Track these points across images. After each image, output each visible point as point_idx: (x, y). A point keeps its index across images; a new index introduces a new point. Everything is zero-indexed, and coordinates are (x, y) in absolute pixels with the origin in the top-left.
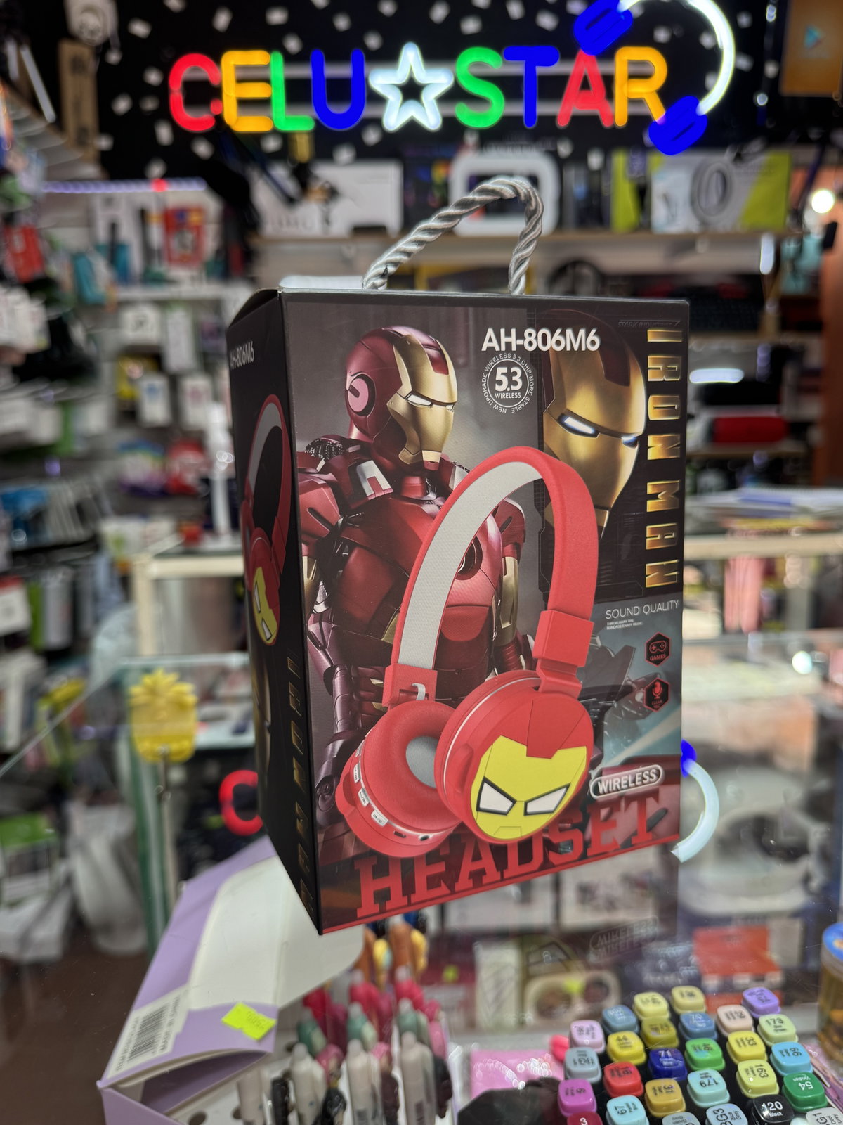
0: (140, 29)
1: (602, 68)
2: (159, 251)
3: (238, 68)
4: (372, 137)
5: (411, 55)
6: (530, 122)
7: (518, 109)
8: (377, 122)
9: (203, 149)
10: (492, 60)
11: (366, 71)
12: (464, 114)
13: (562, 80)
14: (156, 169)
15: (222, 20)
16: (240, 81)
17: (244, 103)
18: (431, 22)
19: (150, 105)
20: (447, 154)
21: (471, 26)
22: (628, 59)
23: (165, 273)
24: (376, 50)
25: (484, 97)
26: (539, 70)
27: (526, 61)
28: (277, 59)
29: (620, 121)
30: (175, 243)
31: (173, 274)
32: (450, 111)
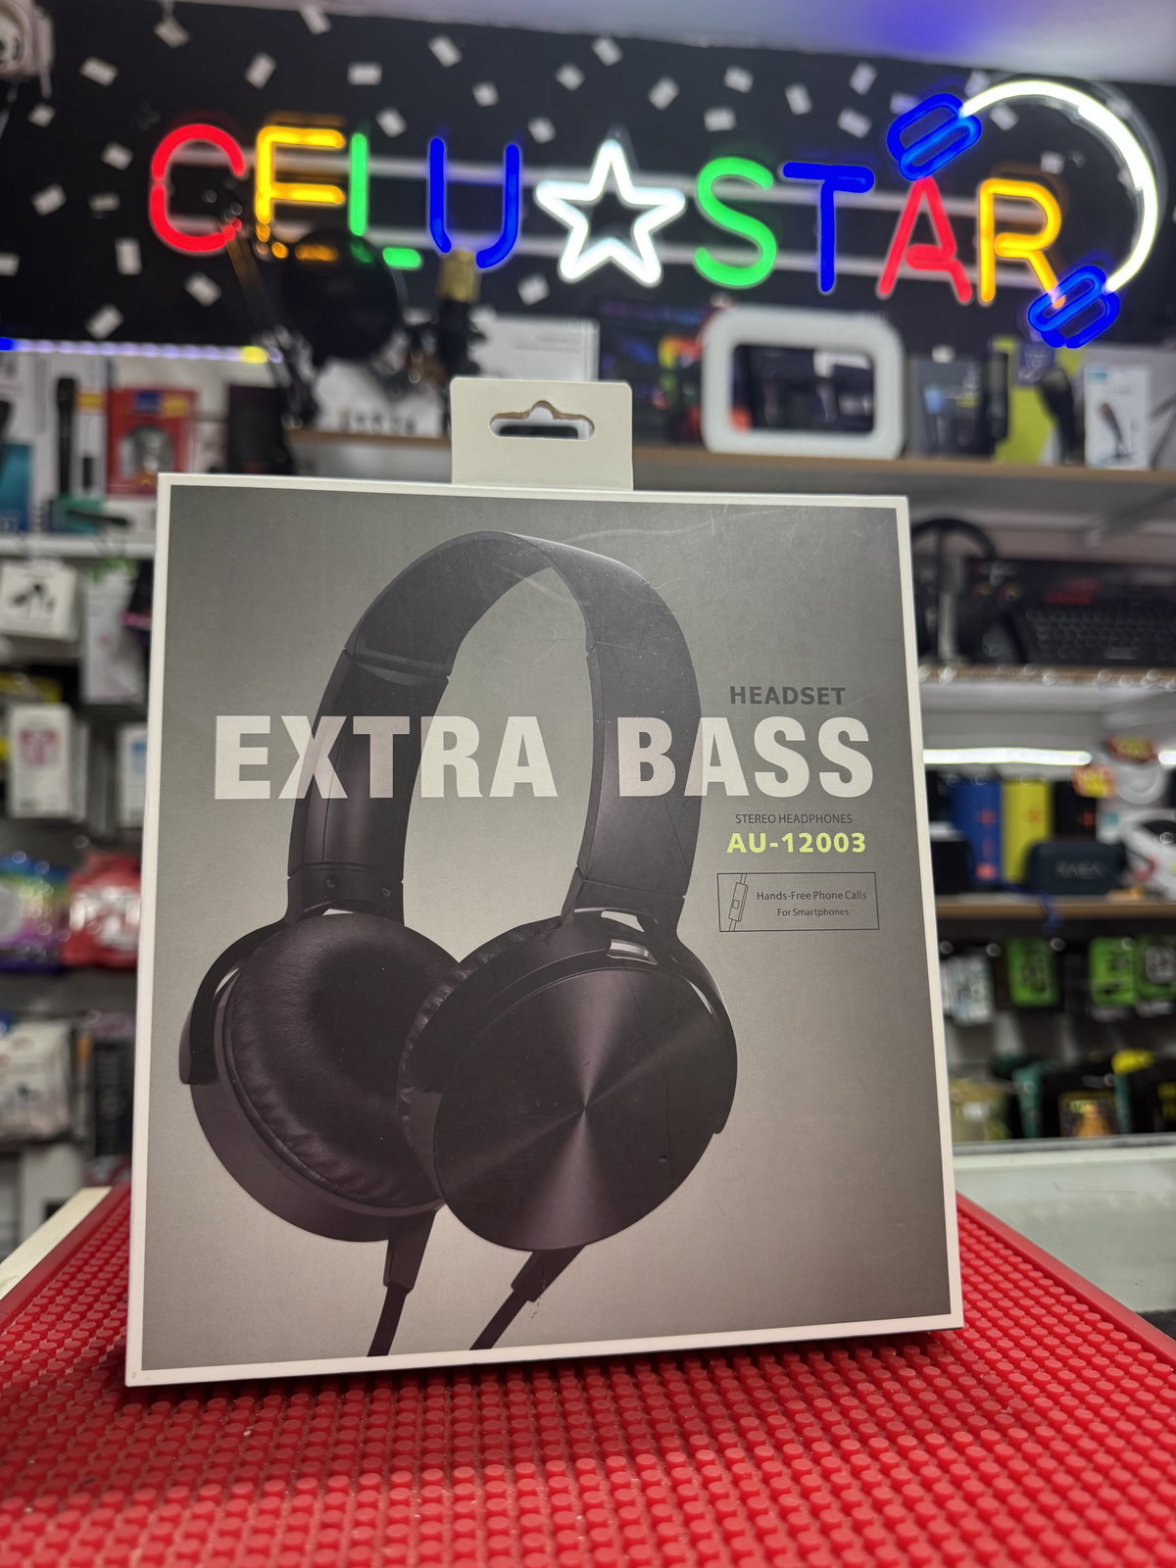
0: (99, 72)
2: (88, 462)
3: (281, 150)
4: (533, 290)
5: (611, 157)
6: (826, 287)
7: (810, 263)
8: (548, 267)
9: (203, 289)
10: (760, 181)
11: (526, 176)
12: (708, 263)
13: (892, 216)
14: (106, 321)
15: (260, 71)
16: (284, 176)
17: (284, 212)
18: (652, 107)
19: (105, 203)
20: (687, 318)
21: (719, 120)
22: (994, 194)
23: (97, 503)
24: (548, 144)
25: (744, 236)
26: (842, 199)
27: (821, 182)
28: (360, 143)
29: (987, 294)
30: (125, 450)
31: (115, 506)
32: (679, 255)
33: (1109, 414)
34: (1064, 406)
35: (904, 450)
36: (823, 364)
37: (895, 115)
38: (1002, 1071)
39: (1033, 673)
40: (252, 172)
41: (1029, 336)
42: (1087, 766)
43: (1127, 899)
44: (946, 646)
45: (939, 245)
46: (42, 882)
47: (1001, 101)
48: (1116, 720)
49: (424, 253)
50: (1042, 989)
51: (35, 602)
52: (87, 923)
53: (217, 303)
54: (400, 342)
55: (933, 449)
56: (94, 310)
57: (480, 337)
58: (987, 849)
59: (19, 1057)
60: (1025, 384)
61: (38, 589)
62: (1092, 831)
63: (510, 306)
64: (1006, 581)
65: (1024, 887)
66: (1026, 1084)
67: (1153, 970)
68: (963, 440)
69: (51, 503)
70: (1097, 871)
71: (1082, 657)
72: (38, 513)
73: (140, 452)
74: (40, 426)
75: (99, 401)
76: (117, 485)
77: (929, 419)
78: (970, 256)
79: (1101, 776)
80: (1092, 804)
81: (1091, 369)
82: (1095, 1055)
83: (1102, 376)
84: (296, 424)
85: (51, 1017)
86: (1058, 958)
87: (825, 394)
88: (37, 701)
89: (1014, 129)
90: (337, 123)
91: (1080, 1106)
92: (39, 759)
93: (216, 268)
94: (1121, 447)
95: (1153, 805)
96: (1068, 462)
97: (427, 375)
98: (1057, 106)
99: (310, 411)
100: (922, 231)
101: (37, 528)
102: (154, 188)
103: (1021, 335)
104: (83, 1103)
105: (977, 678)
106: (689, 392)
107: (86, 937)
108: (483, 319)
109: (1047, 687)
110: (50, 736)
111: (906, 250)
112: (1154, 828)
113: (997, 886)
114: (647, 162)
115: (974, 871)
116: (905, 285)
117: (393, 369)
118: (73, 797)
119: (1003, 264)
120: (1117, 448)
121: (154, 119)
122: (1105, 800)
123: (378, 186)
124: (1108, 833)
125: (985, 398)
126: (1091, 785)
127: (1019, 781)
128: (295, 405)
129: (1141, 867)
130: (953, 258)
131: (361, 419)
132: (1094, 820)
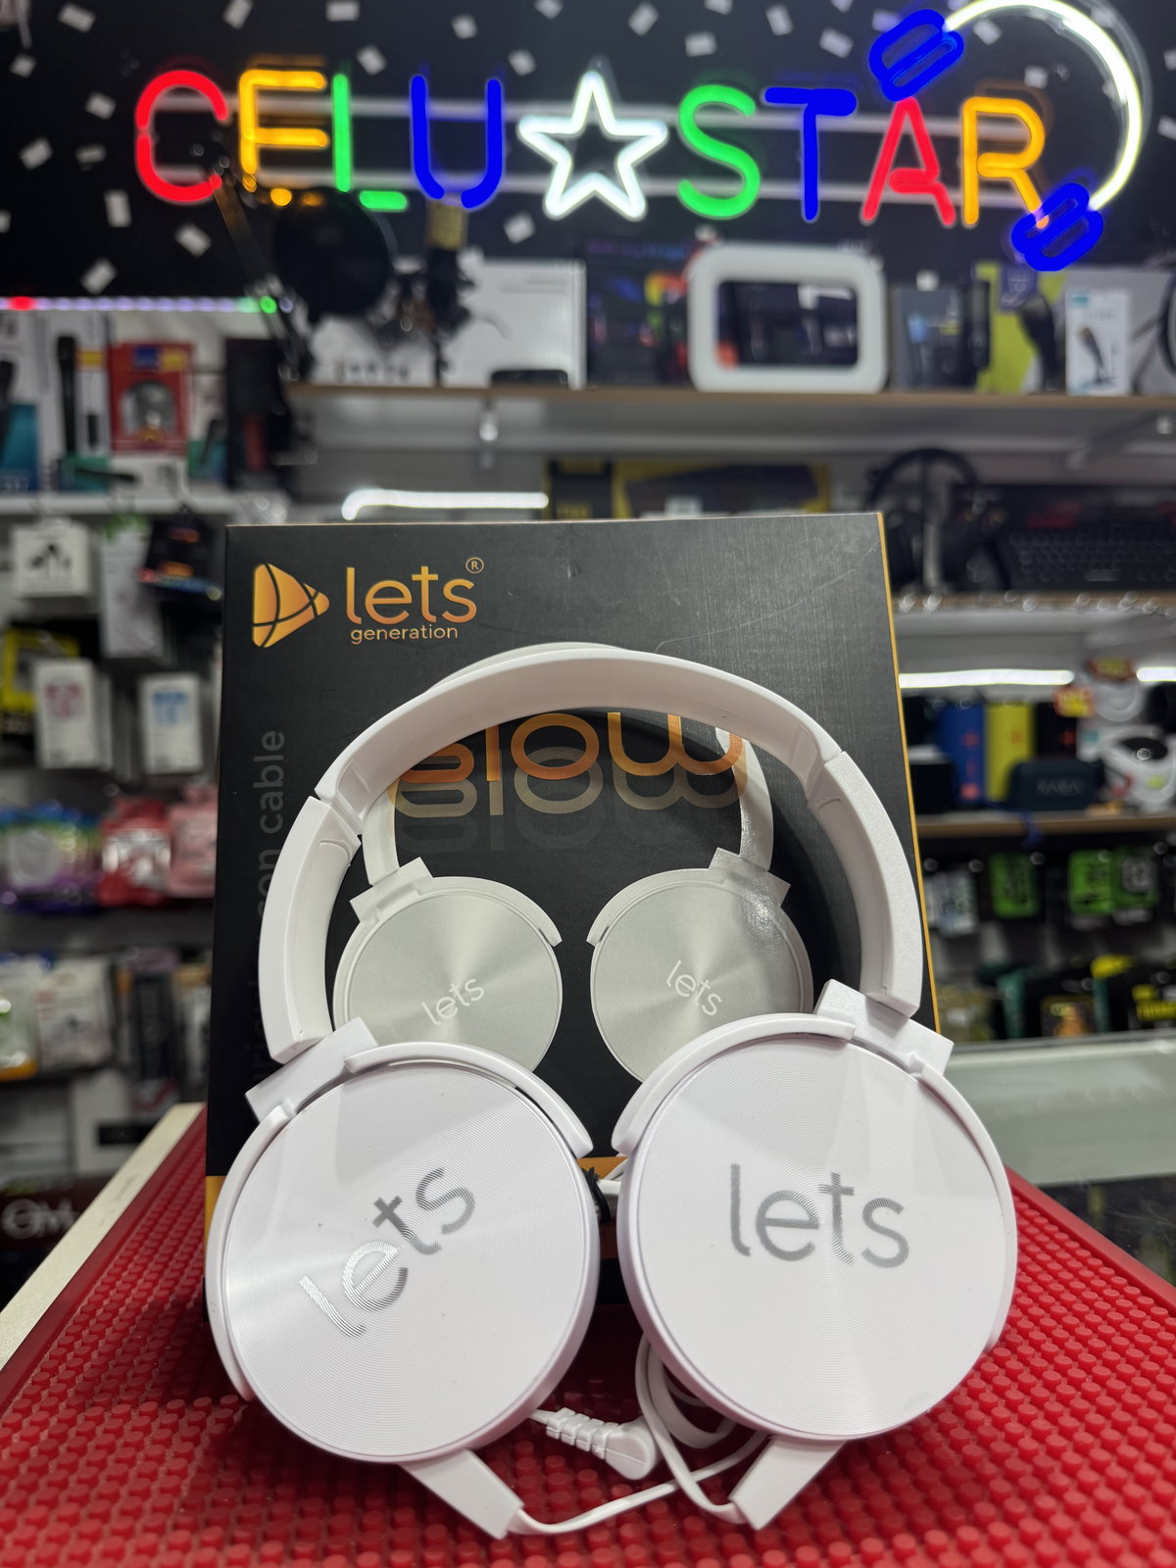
0: (78, 18)
1: (934, 126)
2: (92, 420)
3: (264, 93)
4: (519, 229)
5: (593, 88)
6: (810, 216)
7: (792, 191)
8: (532, 204)
9: (193, 240)
10: (743, 109)
11: (508, 111)
12: (691, 194)
13: (874, 138)
14: (100, 275)
15: (238, 10)
16: (268, 121)
17: (271, 158)
18: (631, 33)
19: (91, 154)
20: (673, 254)
21: (700, 45)
22: (977, 112)
23: (103, 460)
24: (529, 77)
25: (728, 166)
26: (826, 123)
27: (805, 105)
28: (341, 84)
29: (970, 217)
30: (128, 406)
31: (122, 463)
32: (663, 187)
33: (1089, 339)
34: (1045, 333)
35: (888, 383)
36: (808, 297)
37: (878, 32)
38: (988, 978)
39: (1014, 600)
40: (235, 117)
41: (1013, 258)
42: (1068, 687)
43: (1104, 814)
44: (931, 573)
45: (923, 168)
46: (74, 829)
47: (985, 13)
48: (1097, 639)
49: (409, 193)
50: (1024, 901)
51: (52, 562)
52: (120, 865)
53: (208, 253)
54: (393, 291)
55: (917, 382)
56: (88, 265)
57: (470, 284)
58: (970, 769)
59: (65, 991)
60: (1006, 309)
61: (52, 549)
62: (1072, 750)
63: (499, 249)
64: (990, 506)
65: (1007, 804)
66: (1010, 990)
67: (1130, 880)
68: (947, 368)
69: (60, 462)
70: (1076, 788)
71: (1063, 582)
72: (47, 471)
73: (143, 408)
74: (44, 385)
75: (99, 358)
76: (120, 442)
77: (913, 348)
78: (953, 178)
79: (1082, 697)
80: (1072, 723)
81: (1072, 294)
82: (1076, 960)
83: (1083, 300)
84: (293, 376)
85: (90, 953)
86: (1039, 873)
87: (810, 327)
88: (59, 657)
89: (999, 42)
90: (317, 63)
91: (1060, 1010)
92: (66, 712)
93: (205, 217)
94: (1102, 371)
95: (1133, 721)
96: (1049, 389)
97: (419, 322)
98: (1041, 17)
99: (306, 362)
100: (906, 153)
101: (48, 487)
102: (139, 138)
103: (1005, 260)
104: (126, 1033)
105: (958, 606)
106: (676, 328)
107: (120, 878)
108: (471, 262)
109: (1029, 611)
110: (74, 690)
111: (891, 173)
112: (1132, 745)
113: (981, 805)
114: (629, 92)
115: (958, 791)
116: (889, 209)
117: (384, 319)
118: (100, 746)
119: (987, 185)
120: (1097, 372)
121: (134, 65)
122: (1086, 719)
123: (362, 127)
124: (1088, 751)
125: (967, 327)
126: (1072, 705)
127: (1002, 704)
128: (292, 358)
129: (1118, 783)
130: (936, 181)
131: (355, 369)
132: (1074, 738)
